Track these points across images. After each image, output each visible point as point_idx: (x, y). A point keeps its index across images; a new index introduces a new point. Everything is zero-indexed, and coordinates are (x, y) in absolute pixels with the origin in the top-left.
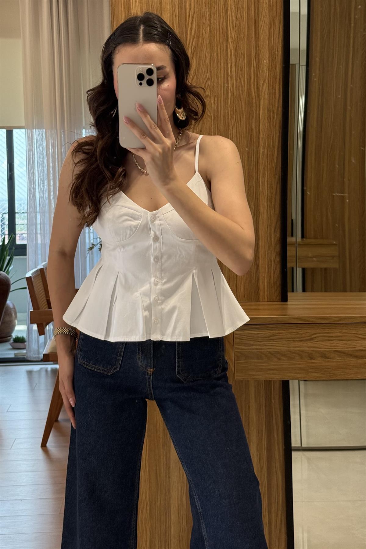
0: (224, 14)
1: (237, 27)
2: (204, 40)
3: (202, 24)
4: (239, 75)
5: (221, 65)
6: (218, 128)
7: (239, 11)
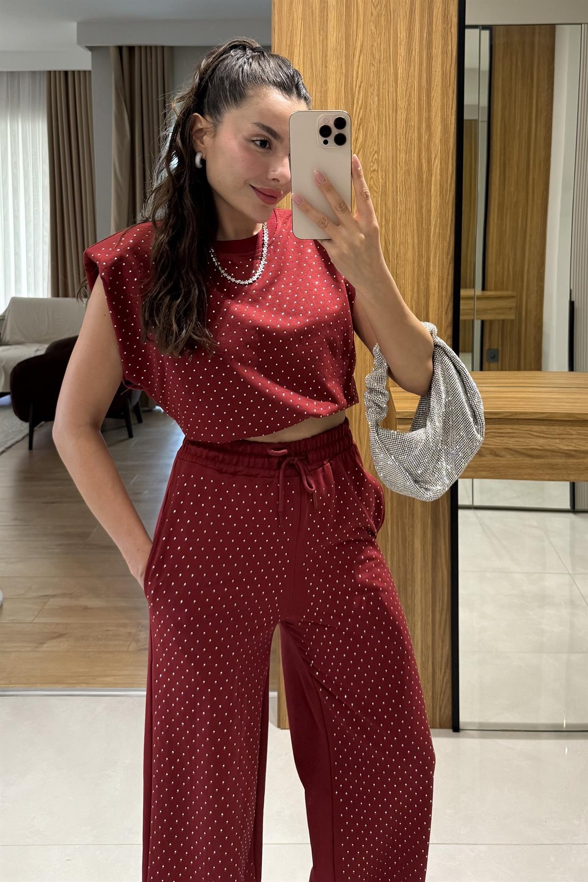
0: (394, 84)
1: (407, 98)
2: (372, 111)
3: (370, 94)
4: (408, 149)
5: (389, 137)
6: (385, 204)
7: (410, 80)
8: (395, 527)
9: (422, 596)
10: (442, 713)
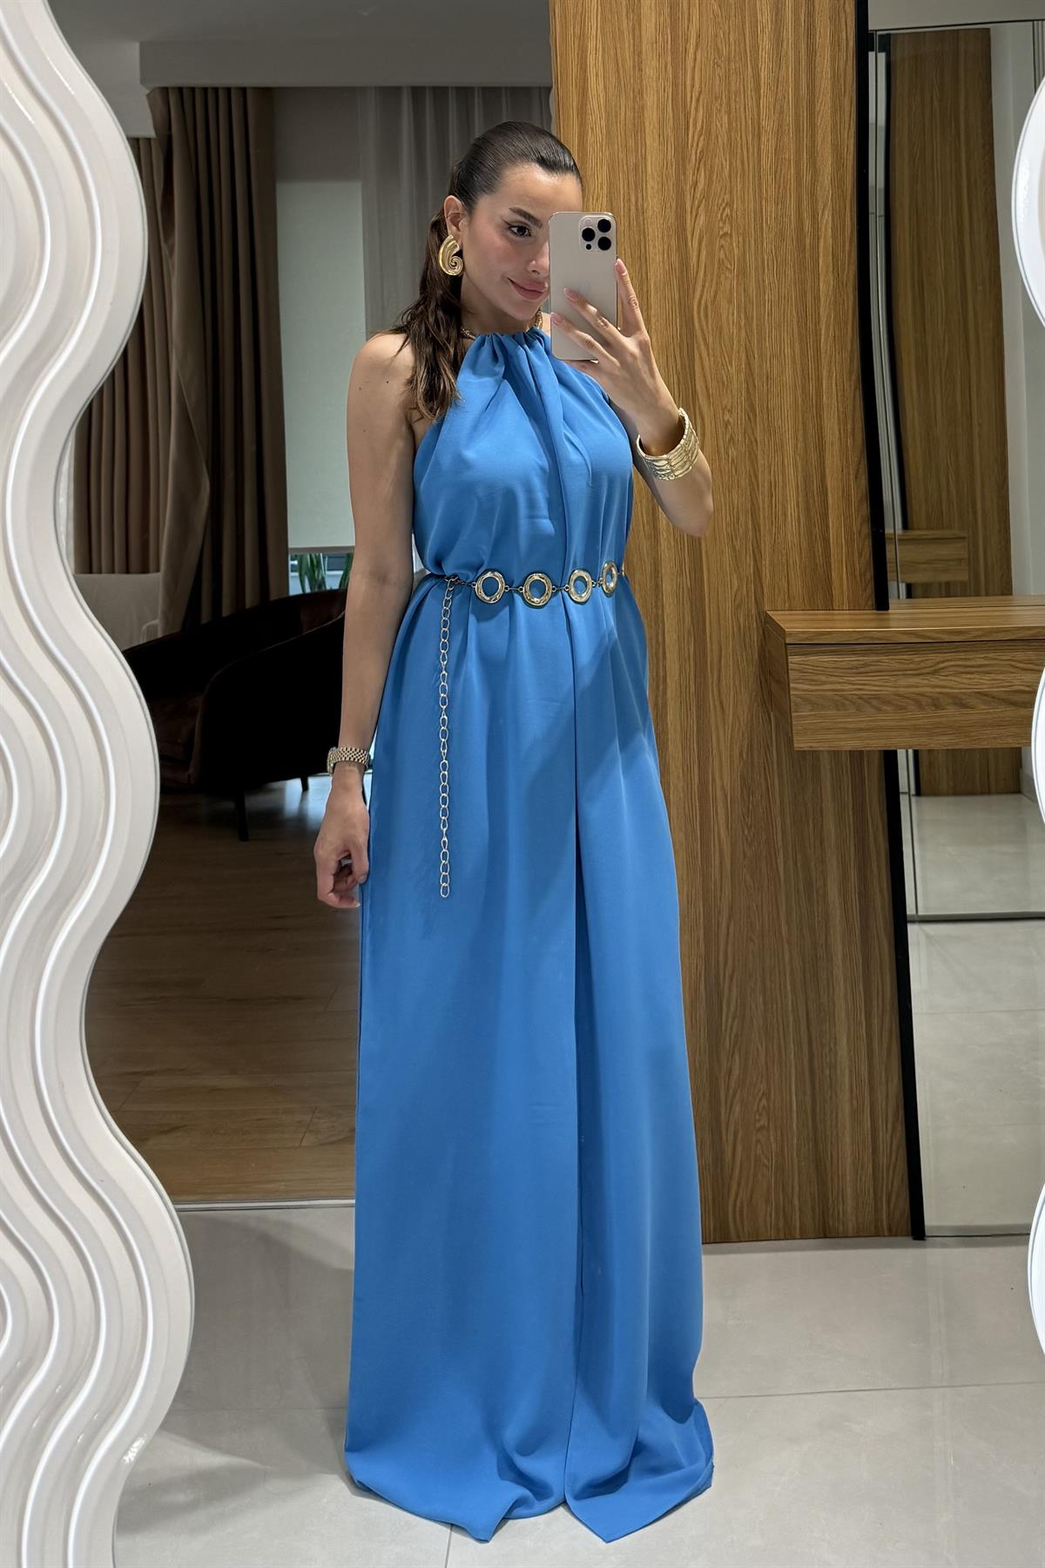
0: (753, 94)
1: (776, 114)
2: (720, 139)
3: (715, 112)
4: (780, 197)
5: (749, 179)
8: (791, 862)
9: (846, 989)
10: (892, 1207)
